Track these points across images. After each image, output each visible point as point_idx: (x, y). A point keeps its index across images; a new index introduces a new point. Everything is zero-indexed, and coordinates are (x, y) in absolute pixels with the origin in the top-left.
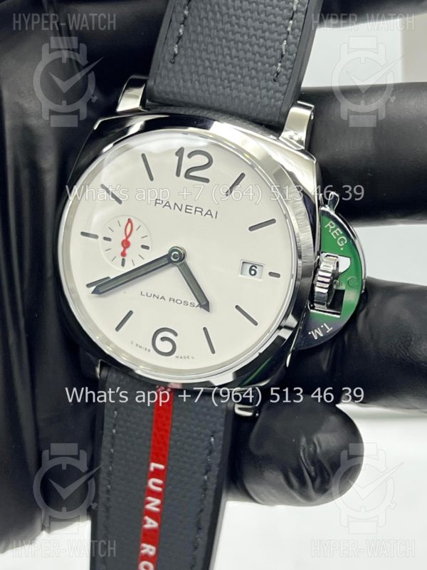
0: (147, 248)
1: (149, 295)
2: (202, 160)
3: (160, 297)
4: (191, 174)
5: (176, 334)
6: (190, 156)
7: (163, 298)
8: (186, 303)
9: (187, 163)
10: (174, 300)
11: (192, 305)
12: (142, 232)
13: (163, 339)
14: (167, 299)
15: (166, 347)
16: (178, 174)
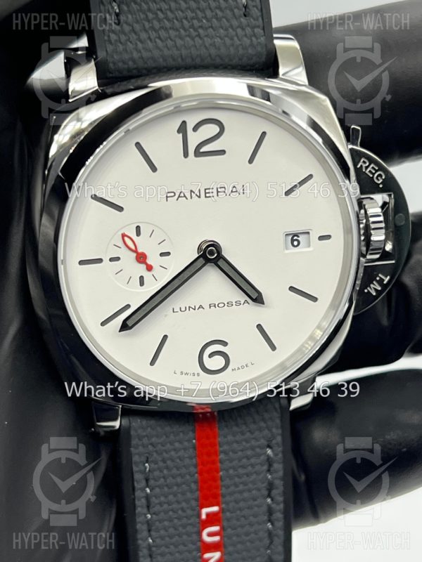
0: (168, 254)
1: (183, 309)
2: (212, 130)
3: (197, 308)
4: (202, 150)
5: (225, 344)
6: (195, 129)
7: (201, 307)
8: (230, 304)
9: (194, 139)
10: (215, 306)
11: (238, 303)
12: (158, 236)
13: (211, 355)
14: (206, 307)
15: (218, 362)
16: (186, 155)
